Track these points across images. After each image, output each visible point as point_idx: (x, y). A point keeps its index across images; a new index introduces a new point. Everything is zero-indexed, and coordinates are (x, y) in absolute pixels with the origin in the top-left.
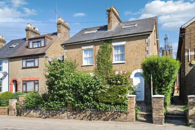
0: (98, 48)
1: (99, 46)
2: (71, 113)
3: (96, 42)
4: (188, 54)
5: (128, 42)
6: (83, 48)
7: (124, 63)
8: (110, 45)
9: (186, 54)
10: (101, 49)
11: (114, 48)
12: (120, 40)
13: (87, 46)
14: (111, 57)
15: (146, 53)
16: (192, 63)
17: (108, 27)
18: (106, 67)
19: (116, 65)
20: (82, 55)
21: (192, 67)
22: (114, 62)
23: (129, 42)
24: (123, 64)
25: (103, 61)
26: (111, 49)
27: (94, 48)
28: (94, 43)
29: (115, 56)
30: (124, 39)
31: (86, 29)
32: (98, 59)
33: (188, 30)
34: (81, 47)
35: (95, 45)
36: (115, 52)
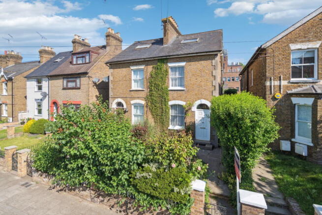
0: (150, 68)
1: (152, 66)
2: (95, 193)
3: (148, 60)
4: (271, 83)
5: (188, 63)
6: (132, 68)
7: (184, 90)
8: (165, 65)
9: (268, 84)
10: (154, 70)
11: (170, 70)
12: (178, 59)
13: (136, 65)
14: (167, 81)
15: (212, 78)
16: (276, 96)
17: (164, 42)
18: (160, 94)
19: (173, 92)
20: (131, 77)
21: (276, 102)
22: (171, 88)
23: (190, 63)
24: (182, 92)
25: (157, 86)
26: (167, 71)
27: (146, 69)
28: (146, 62)
29: (172, 80)
30: (182, 59)
31: (139, 42)
32: (151, 83)
33: (270, 51)
34: (129, 67)
35: (147, 65)
36: (171, 75)
